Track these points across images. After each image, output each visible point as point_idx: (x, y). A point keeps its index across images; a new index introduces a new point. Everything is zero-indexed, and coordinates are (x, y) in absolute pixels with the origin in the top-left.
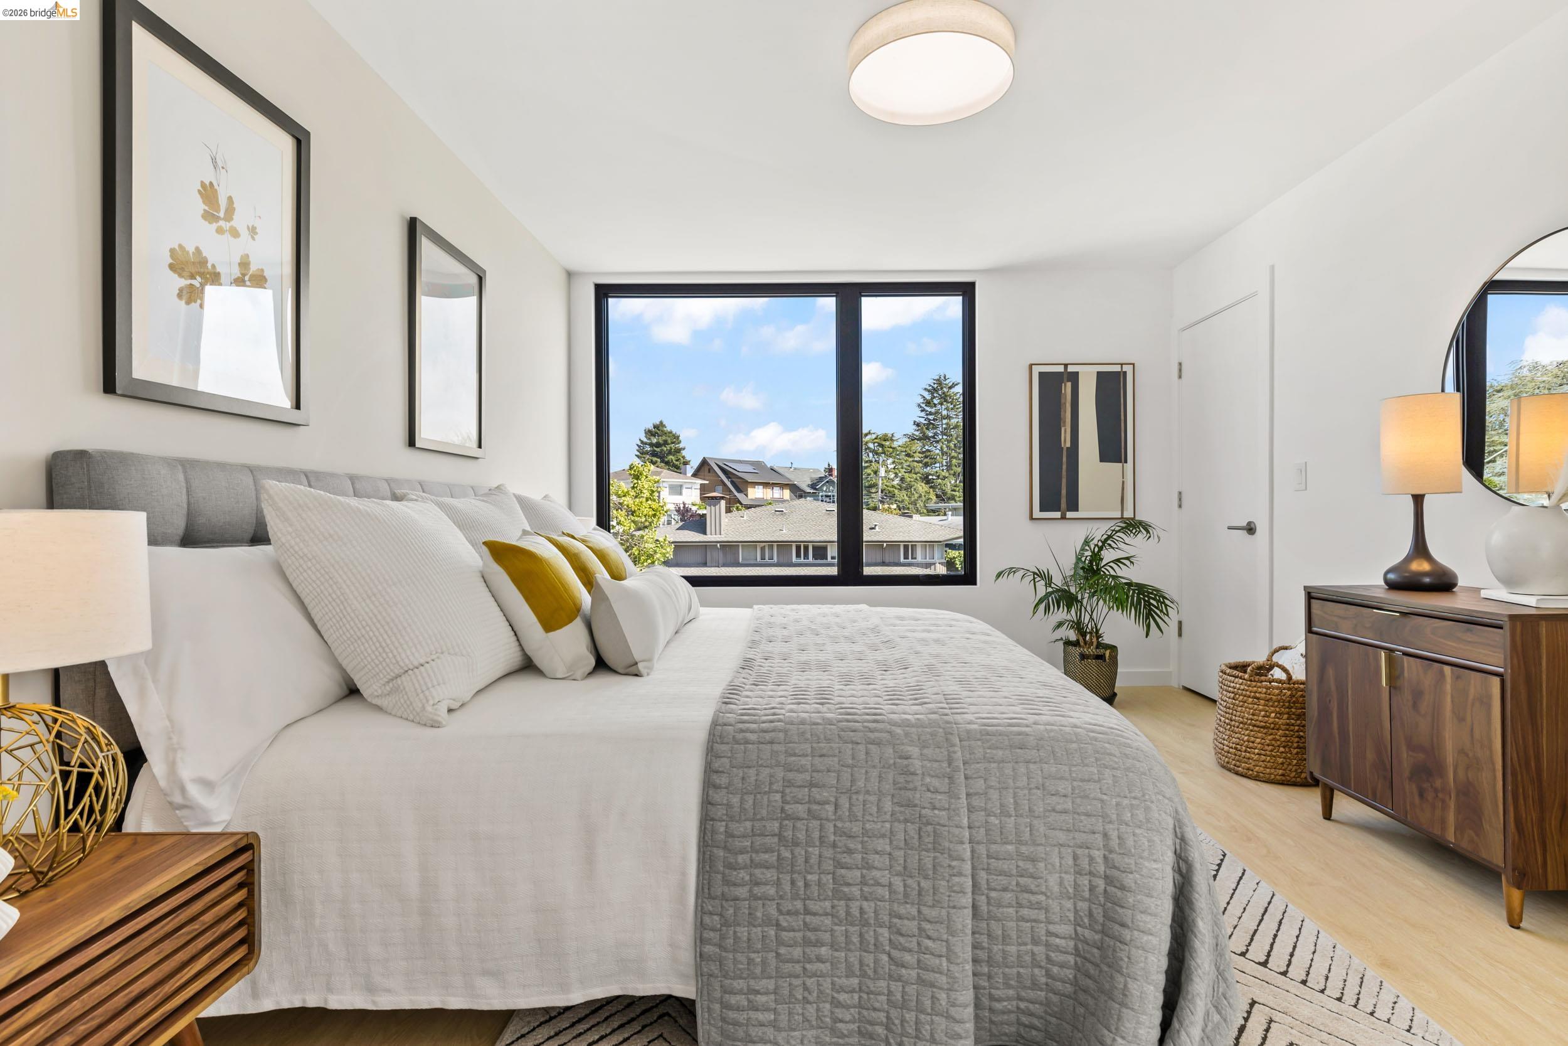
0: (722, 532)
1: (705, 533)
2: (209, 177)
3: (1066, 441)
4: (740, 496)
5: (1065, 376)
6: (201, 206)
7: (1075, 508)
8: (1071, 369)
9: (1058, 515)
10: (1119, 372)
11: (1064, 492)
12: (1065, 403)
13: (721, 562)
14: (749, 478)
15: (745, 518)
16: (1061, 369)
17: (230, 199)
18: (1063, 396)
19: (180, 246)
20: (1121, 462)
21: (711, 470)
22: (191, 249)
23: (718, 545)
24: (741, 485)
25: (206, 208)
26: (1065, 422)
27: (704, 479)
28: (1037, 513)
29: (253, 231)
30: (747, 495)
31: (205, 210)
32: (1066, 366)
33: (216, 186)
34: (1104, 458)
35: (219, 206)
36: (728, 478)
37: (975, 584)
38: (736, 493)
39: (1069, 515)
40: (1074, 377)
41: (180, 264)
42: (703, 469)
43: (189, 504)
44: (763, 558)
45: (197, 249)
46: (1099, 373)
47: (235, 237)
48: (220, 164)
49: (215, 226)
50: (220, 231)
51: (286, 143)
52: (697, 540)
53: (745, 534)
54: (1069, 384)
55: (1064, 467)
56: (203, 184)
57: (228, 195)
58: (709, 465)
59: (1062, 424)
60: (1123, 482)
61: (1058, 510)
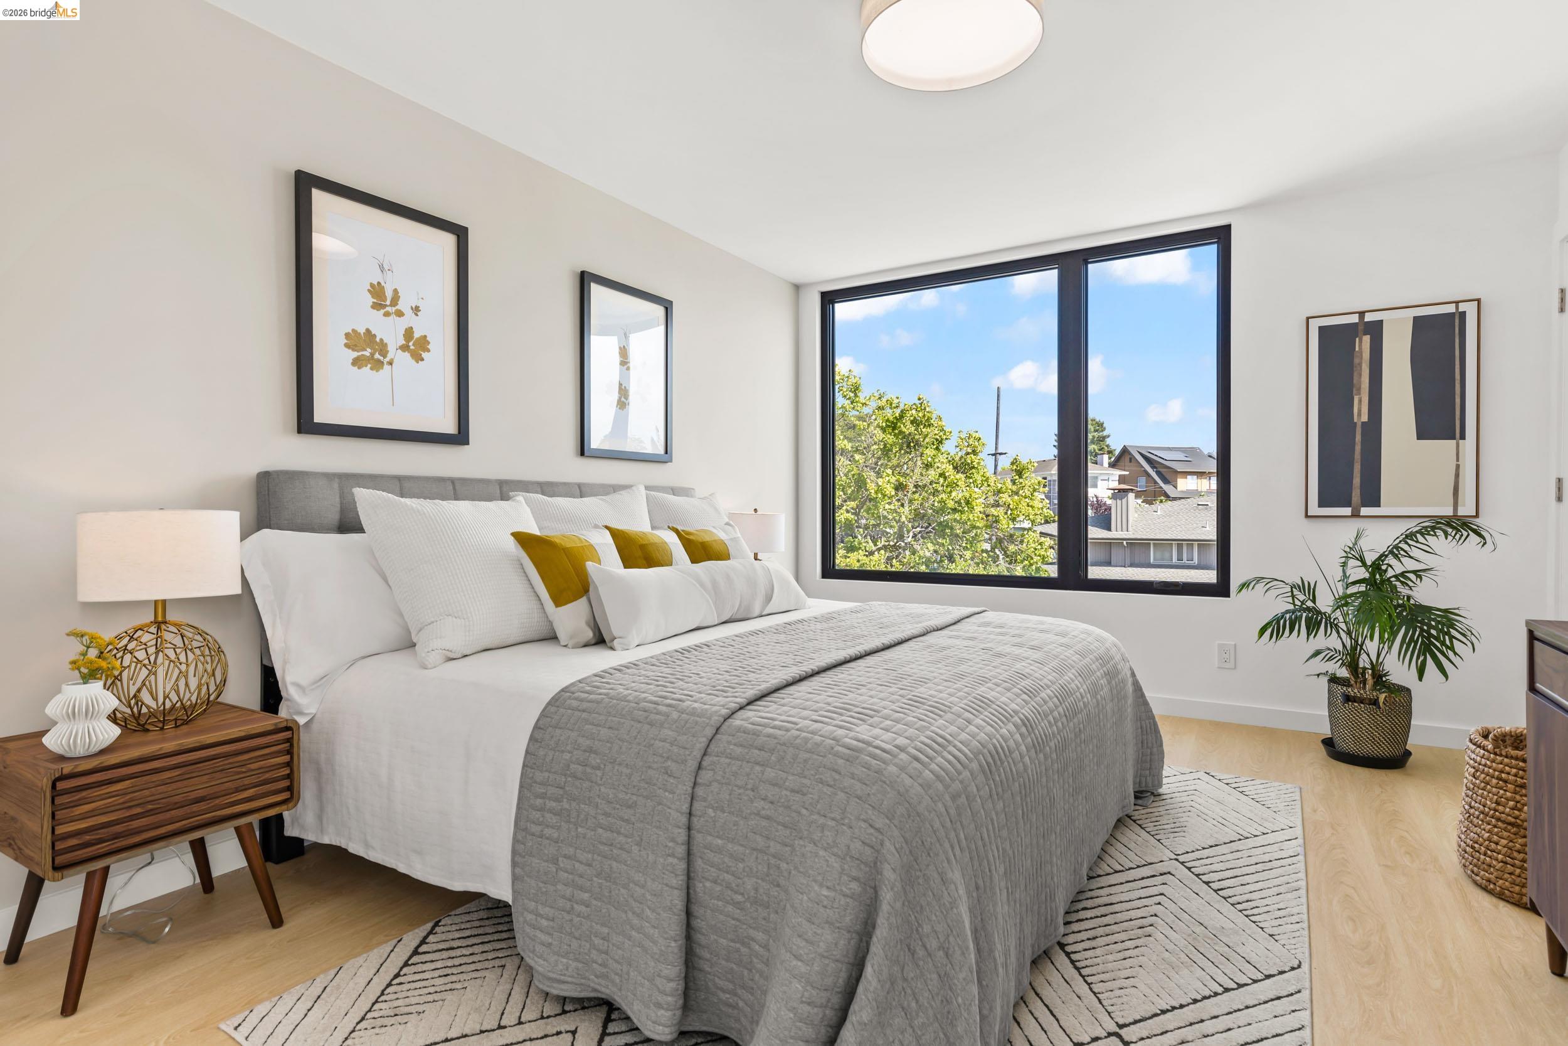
0: (1130, 529)
1: (1109, 529)
2: (376, 278)
3: (1361, 411)
4: (1167, 488)
5: (1361, 328)
6: (370, 300)
7: (1376, 503)
8: (1368, 318)
9: (1347, 511)
10: (1453, 314)
11: (1357, 481)
12: (1360, 364)
13: (1128, 562)
14: (1179, 467)
15: (1159, 513)
16: (1355, 319)
17: (396, 291)
18: (1356, 354)
19: (353, 330)
20: (1454, 438)
21: (1132, 459)
22: (362, 331)
23: (1125, 542)
24: (1168, 474)
25: (375, 301)
26: (1359, 389)
27: (1125, 470)
28: (1314, 509)
29: (416, 310)
30: (1176, 487)
31: (373, 302)
32: (1362, 314)
33: (383, 284)
34: (1423, 434)
35: (385, 297)
36: (1153, 467)
37: (1229, 596)
38: (1162, 484)
39: (1364, 511)
40: (1375, 330)
41: (354, 340)
42: (1123, 458)
43: (341, 503)
44: (1180, 559)
45: (368, 331)
46: (1415, 319)
47: (400, 317)
48: (386, 267)
49: (382, 311)
50: (387, 314)
51: (449, 241)
52: (1100, 537)
53: (1157, 531)
54: (1367, 339)
55: (1358, 448)
56: (372, 285)
57: (394, 288)
58: (1130, 453)
59: (1355, 392)
60: (1458, 467)
61: (1348, 504)
